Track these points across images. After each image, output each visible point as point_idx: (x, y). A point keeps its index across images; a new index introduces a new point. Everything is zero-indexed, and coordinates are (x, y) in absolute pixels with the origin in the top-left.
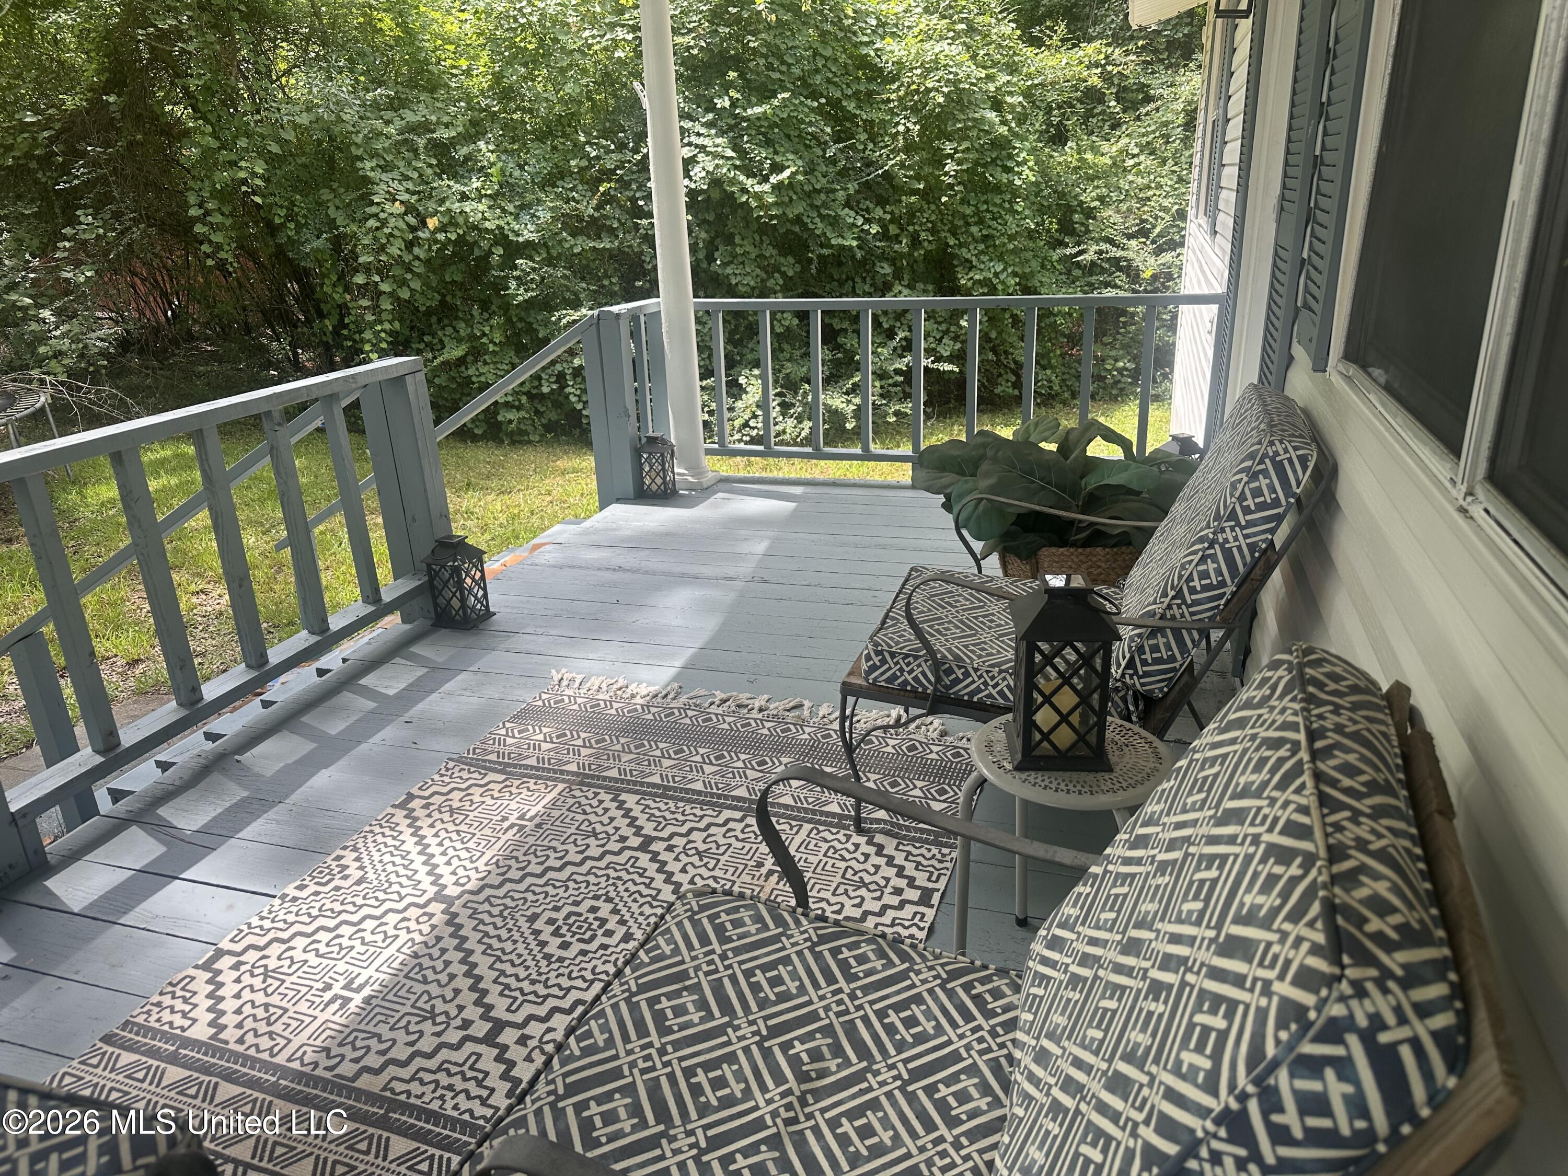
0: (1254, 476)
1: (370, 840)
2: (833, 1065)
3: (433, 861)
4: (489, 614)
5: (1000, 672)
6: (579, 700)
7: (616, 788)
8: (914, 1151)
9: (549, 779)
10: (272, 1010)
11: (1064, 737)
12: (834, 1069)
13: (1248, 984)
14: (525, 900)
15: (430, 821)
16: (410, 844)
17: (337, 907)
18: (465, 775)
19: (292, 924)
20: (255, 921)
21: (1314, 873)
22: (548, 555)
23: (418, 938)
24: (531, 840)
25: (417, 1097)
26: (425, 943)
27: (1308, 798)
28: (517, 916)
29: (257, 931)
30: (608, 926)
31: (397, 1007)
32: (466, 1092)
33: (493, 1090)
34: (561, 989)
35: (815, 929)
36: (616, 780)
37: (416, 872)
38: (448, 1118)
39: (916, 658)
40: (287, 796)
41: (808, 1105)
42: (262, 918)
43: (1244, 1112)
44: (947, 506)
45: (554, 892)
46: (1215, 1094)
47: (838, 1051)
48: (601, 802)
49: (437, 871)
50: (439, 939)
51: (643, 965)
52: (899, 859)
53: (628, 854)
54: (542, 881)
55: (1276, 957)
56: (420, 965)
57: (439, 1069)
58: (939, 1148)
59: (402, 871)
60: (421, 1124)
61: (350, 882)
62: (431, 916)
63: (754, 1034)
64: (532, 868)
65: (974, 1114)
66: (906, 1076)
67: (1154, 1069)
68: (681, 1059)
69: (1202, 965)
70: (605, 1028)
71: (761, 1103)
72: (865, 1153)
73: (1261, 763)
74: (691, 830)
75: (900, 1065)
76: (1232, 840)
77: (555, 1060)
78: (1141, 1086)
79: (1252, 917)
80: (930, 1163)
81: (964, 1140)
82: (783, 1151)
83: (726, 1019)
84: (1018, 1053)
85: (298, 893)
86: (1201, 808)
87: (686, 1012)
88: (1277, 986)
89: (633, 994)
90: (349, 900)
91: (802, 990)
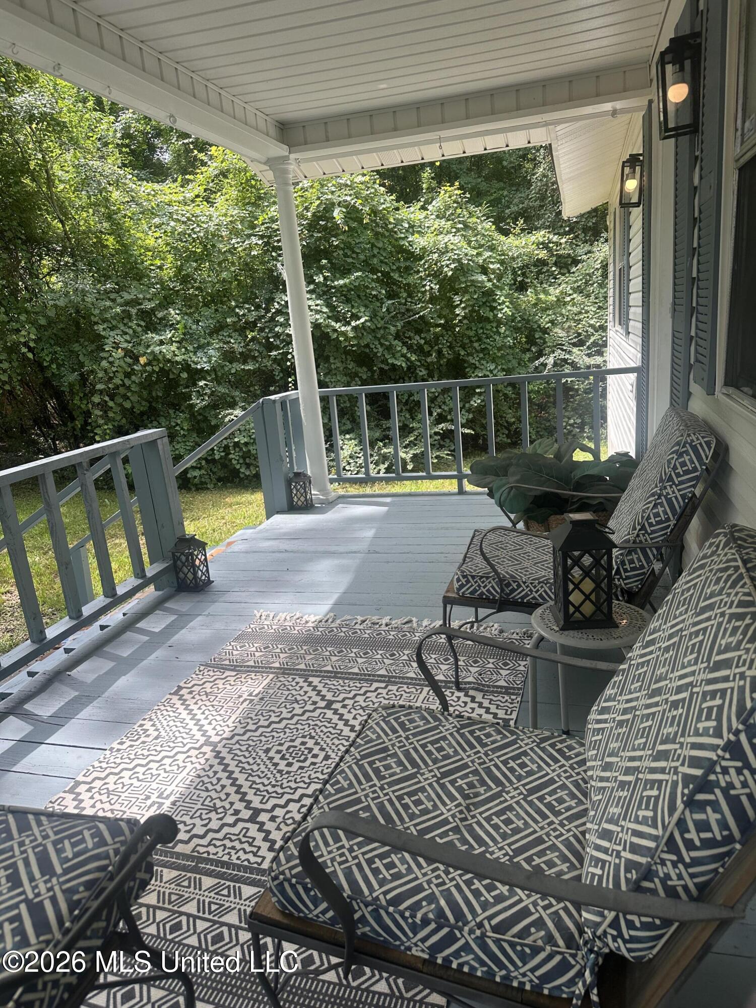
0: (680, 455)
1: (159, 714)
2: (482, 790)
3: (200, 723)
4: (210, 582)
5: (539, 583)
6: (274, 627)
7: (306, 674)
8: (538, 829)
9: (263, 672)
10: (116, 812)
11: (588, 609)
12: (483, 792)
13: (731, 678)
14: (261, 741)
15: (194, 701)
16: (184, 714)
17: (146, 752)
18: (211, 673)
19: (120, 764)
20: (96, 764)
22: (240, 547)
23: (199, 767)
24: (258, 707)
25: (213, 854)
26: (204, 769)
27: (749, 588)
28: (257, 750)
29: (99, 769)
30: (314, 752)
31: (193, 806)
32: (244, 849)
33: (259, 848)
34: (291, 788)
35: (458, 721)
36: (305, 670)
37: (191, 730)
38: (234, 865)
39: (487, 578)
40: (103, 693)
41: (471, 811)
42: (100, 762)
43: (738, 741)
44: (491, 494)
45: (278, 735)
46: (721, 737)
47: (483, 783)
48: (297, 683)
49: (204, 728)
50: (211, 766)
51: (360, 745)
52: (486, 703)
53: (319, 711)
54: (269, 730)
55: (745, 661)
56: (203, 781)
57: (225, 838)
58: (552, 827)
59: (182, 730)
61: (151, 738)
62: (205, 754)
63: (433, 777)
64: (261, 723)
65: (568, 809)
66: (525, 793)
67: (682, 740)
68: (393, 792)
69: (702, 681)
70: (346, 778)
71: (445, 811)
72: (509, 832)
73: (718, 580)
74: (355, 695)
75: (521, 788)
76: (708, 619)
77: (321, 798)
78: (676, 750)
79: (728, 649)
80: (548, 835)
81: (565, 822)
82: (462, 835)
83: (415, 770)
84: (590, 773)
85: (120, 747)
86: (686, 612)
87: (392, 768)
88: (748, 673)
89: (359, 760)
90: (153, 748)
91: (456, 753)
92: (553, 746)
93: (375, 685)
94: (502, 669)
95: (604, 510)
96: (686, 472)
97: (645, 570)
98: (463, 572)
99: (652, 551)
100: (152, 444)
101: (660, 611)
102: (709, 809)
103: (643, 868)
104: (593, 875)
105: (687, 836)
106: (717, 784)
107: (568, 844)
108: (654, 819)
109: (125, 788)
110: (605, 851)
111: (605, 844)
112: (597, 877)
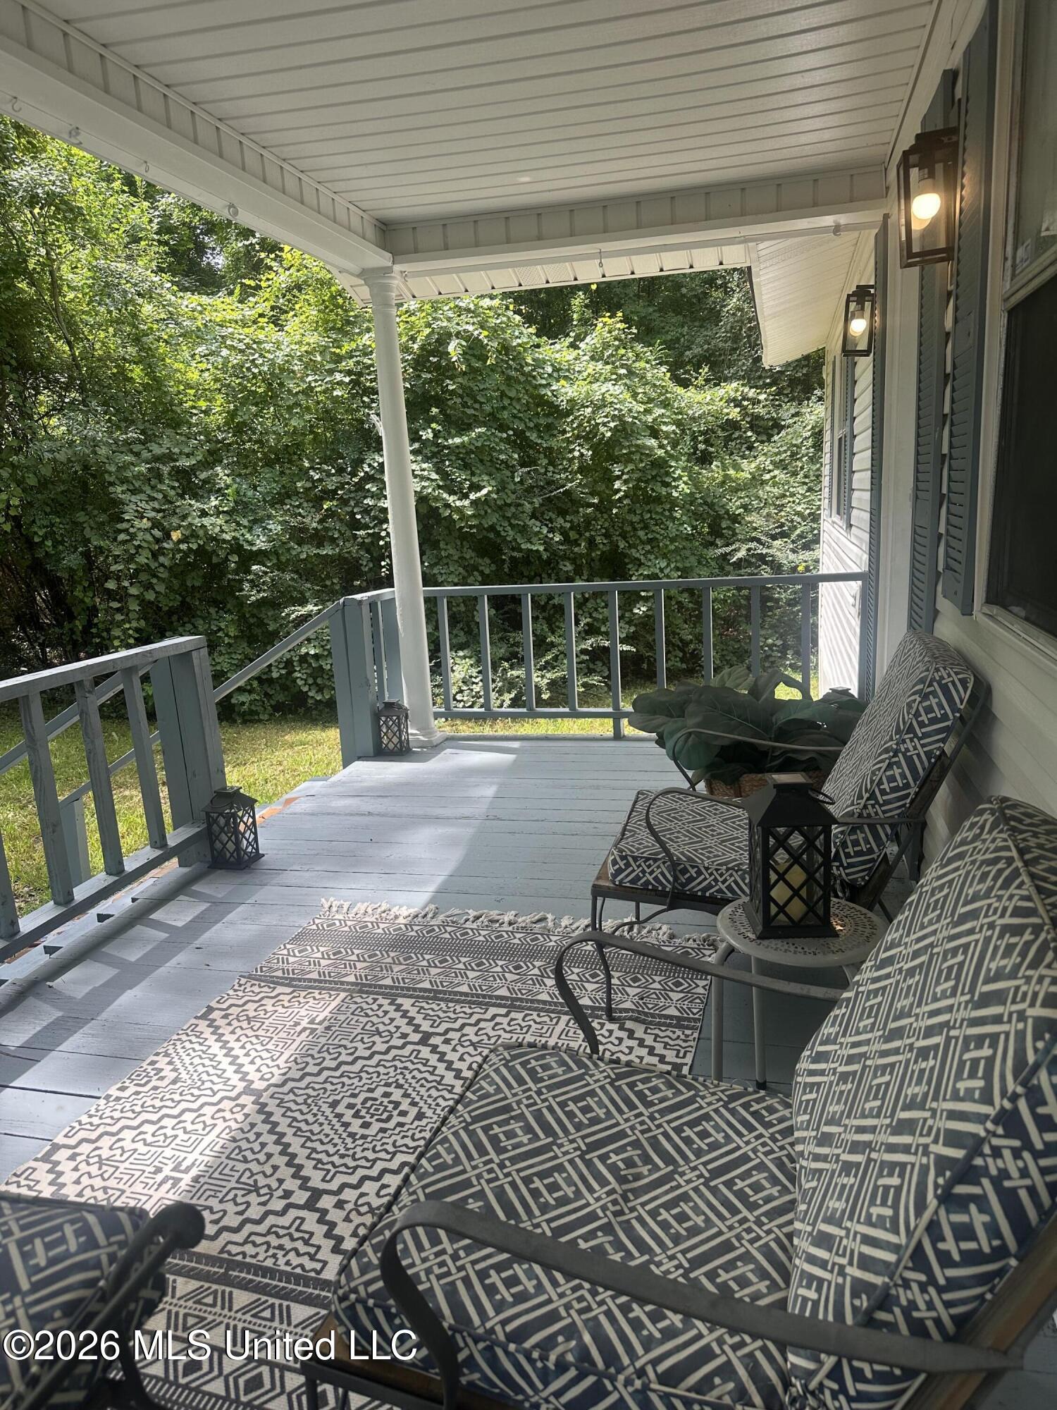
0: (925, 697)
1: (179, 1047)
2: (645, 1170)
3: (238, 1061)
4: (258, 856)
5: (728, 869)
7: (392, 994)
8: (725, 1229)
9: (331, 989)
10: (110, 1192)
11: (797, 909)
12: (646, 1173)
13: (1005, 1019)
14: (325, 1090)
15: (231, 1028)
16: (216, 1048)
17: (158, 1103)
18: (256, 989)
19: (119, 1119)
20: (85, 1119)
21: (1043, 935)
22: (301, 806)
23: (234, 1126)
24: (323, 1040)
25: (252, 1256)
26: (241, 1129)
27: (1028, 889)
28: (320, 1103)
29: (88, 1127)
30: (401, 1108)
31: (224, 1183)
32: (296, 1250)
33: (319, 1248)
34: (368, 1160)
35: (612, 1069)
36: (391, 988)
37: (224, 1071)
38: (282, 1273)
39: (655, 860)
40: (98, 1014)
41: (629, 1201)
42: (91, 1116)
43: (1016, 1110)
44: (661, 742)
45: (350, 1082)
46: (991, 1103)
47: (647, 1159)
48: (380, 1006)
49: (243, 1069)
50: (253, 1125)
51: (471, 1102)
52: (649, 1041)
53: (410, 1047)
54: (338, 1074)
55: (1025, 994)
56: (239, 1147)
57: (269, 1232)
58: (745, 1226)
59: (212, 1071)
60: (259, 1279)
61: (166, 1081)
62: (243, 1106)
63: (575, 1149)
64: (327, 1064)
65: (768, 1200)
66: (707, 1175)
67: (934, 1105)
68: (518, 1171)
69: (963, 1020)
70: (450, 1150)
71: (592, 1201)
72: (684, 1233)
73: (984, 876)
74: (463, 1026)
75: (701, 1167)
76: (971, 932)
77: (413, 1177)
78: (925, 1120)
79: (999, 976)
80: (739, 1237)
81: (763, 1219)
82: (616, 1236)
83: (551, 1139)
84: (799, 1148)
85: (120, 1094)
86: (938, 921)
87: (516, 1136)
88: (1030, 1012)
89: (469, 1124)
90: (168, 1096)
91: (609, 1115)
92: (746, 1106)
93: (493, 1011)
94: (672, 990)
95: (817, 768)
96: (933, 721)
97: (875, 856)
98: (621, 851)
99: (884, 829)
100: (184, 657)
101: (900, 917)
102: (973, 1208)
103: (878, 1292)
104: (805, 1300)
105: (941, 1246)
106: (985, 1171)
107: (767, 1252)
108: (895, 1220)
109: (126, 1155)
110: (823, 1264)
111: (822, 1254)
112: (810, 1304)
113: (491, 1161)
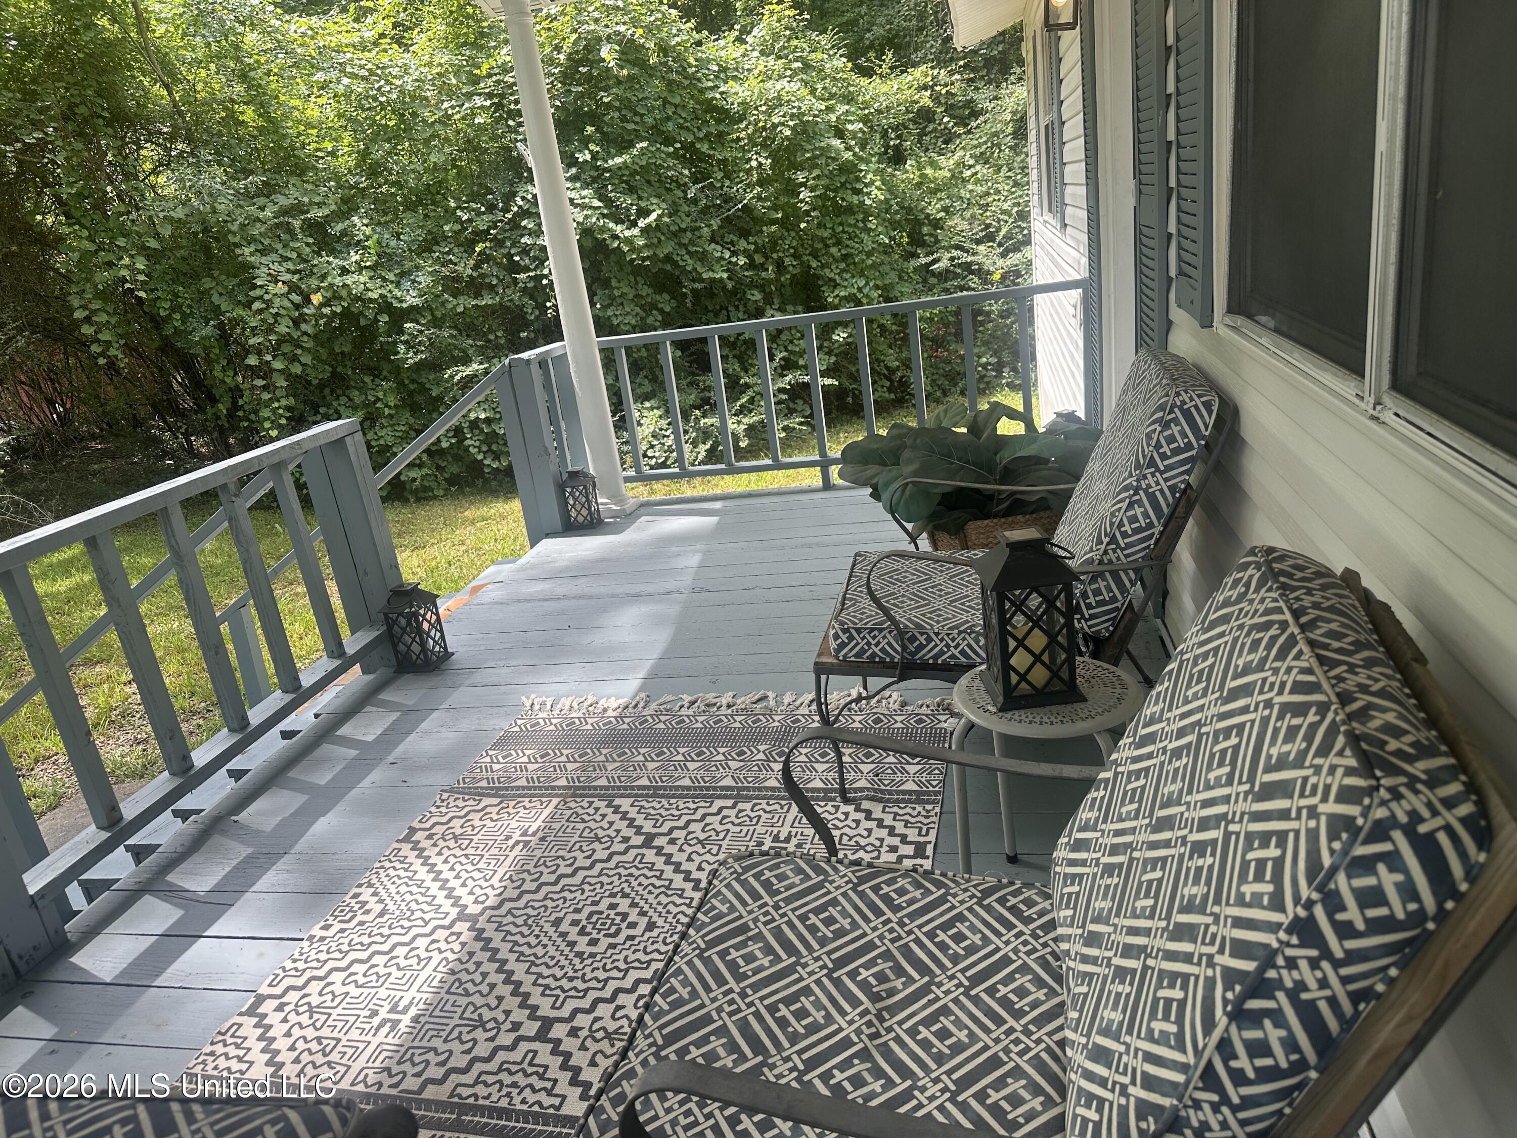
0: (1166, 425)
1: (382, 875)
2: (898, 983)
3: (449, 885)
4: (448, 655)
5: (960, 633)
6: (554, 721)
7: (608, 795)
8: (991, 1043)
9: (542, 796)
10: (325, 1042)
11: (1039, 675)
12: (900, 987)
13: (1293, 815)
14: (546, 907)
15: (437, 849)
16: (422, 873)
17: (366, 940)
18: (461, 803)
19: (326, 961)
20: (289, 965)
21: (1330, 716)
22: (491, 594)
23: (452, 957)
24: (538, 853)
25: (484, 1098)
26: (459, 960)
27: (1308, 659)
28: (542, 922)
29: (293, 972)
30: (630, 919)
31: (446, 1021)
32: (531, 1086)
33: (555, 1081)
34: (599, 981)
35: (853, 872)
36: (607, 788)
37: (435, 897)
38: (519, 1112)
39: (881, 631)
40: (291, 848)
41: (885, 1020)
42: (295, 961)
43: (1311, 918)
44: (876, 496)
45: (572, 896)
46: (1282, 909)
47: (900, 971)
48: (597, 809)
49: (455, 894)
50: (471, 954)
51: (704, 925)
52: (888, 820)
53: (633, 852)
54: (558, 888)
55: (1315, 787)
56: (459, 980)
57: (500, 1070)
58: (1012, 1037)
59: (420, 899)
60: (494, 1121)
61: (372, 915)
62: (459, 934)
63: (821, 968)
64: (545, 878)
65: (1035, 1005)
66: (966, 983)
67: (1216, 909)
68: (762, 999)
69: (1243, 814)
70: (686, 983)
71: (844, 1025)
72: (947, 1051)
73: (1255, 644)
74: (688, 823)
75: (959, 975)
76: (1245, 710)
77: (647, 1017)
78: (1207, 926)
79: (1282, 763)
80: (1007, 1051)
81: (1031, 1027)
82: (874, 1062)
83: (794, 959)
84: (1064, 946)
85: (324, 933)
86: (1205, 695)
87: (756, 959)
88: (1322, 808)
89: (703, 951)
90: (376, 931)
91: (854, 925)
92: (1002, 901)
93: (718, 803)
94: (909, 763)
95: (1048, 508)
96: (1176, 452)
98: (842, 623)
99: (1127, 575)
100: (338, 444)
101: (1159, 688)
102: (1267, 1023)
103: (1166, 1115)
104: (1085, 1121)
105: (1233, 1064)
106: (1279, 984)
107: (1038, 1064)
108: (1180, 1036)
109: (337, 1000)
110: (1102, 1082)
111: (1100, 1070)
112: (1091, 1125)
113: (731, 991)
